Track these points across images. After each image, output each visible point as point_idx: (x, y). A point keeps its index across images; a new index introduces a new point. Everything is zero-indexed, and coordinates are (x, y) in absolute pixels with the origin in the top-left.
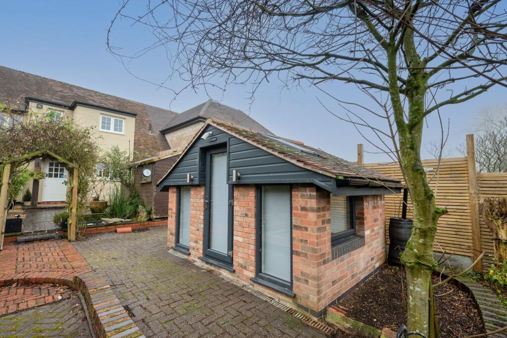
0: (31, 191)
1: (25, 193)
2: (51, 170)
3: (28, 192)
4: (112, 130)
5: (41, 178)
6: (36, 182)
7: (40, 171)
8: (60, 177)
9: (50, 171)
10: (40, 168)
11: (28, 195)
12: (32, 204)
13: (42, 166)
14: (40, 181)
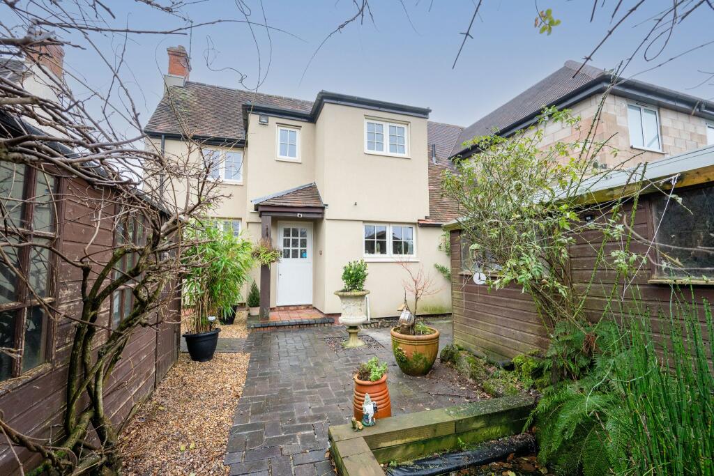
0: (259, 286)
1: (250, 291)
2: (286, 243)
3: (254, 288)
4: (386, 151)
5: (273, 261)
6: (265, 270)
7: (271, 245)
8: (301, 257)
9: (285, 245)
10: (271, 240)
11: (254, 294)
12: (262, 312)
13: (273, 236)
14: (272, 266)
